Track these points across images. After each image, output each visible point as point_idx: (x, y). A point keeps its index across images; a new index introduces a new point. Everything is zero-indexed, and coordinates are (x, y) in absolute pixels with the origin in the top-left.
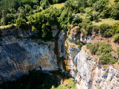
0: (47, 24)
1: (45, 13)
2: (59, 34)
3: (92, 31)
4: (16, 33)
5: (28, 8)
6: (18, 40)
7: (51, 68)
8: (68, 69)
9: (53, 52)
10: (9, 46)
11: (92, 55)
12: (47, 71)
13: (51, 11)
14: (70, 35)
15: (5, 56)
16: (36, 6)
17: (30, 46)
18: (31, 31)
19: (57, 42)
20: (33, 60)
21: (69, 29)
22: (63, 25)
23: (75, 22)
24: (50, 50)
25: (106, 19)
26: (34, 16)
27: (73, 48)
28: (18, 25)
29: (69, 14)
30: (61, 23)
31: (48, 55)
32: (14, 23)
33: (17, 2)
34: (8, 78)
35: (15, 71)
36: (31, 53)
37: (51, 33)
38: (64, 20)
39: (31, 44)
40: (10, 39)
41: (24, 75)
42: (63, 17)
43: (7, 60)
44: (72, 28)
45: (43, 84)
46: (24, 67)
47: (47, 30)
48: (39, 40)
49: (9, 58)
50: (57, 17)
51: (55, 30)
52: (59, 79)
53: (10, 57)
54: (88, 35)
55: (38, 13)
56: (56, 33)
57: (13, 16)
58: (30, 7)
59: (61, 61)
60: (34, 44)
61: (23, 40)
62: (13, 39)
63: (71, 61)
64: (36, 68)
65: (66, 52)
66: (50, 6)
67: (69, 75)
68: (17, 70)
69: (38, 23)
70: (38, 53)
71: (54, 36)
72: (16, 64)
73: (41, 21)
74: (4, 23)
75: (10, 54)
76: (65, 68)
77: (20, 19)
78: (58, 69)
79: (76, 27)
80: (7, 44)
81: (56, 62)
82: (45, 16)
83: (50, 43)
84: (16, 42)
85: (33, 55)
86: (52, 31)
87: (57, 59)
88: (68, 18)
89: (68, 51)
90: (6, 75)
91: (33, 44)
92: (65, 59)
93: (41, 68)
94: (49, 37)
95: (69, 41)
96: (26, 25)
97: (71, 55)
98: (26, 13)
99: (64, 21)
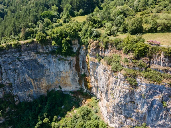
0: (68, 39)
1: (66, 28)
2: (80, 49)
3: (108, 45)
4: (35, 48)
5: (48, 22)
6: (37, 56)
7: (72, 88)
8: (90, 86)
9: (74, 68)
10: (28, 62)
11: (108, 66)
12: (68, 92)
13: (72, 26)
14: (90, 50)
15: (23, 73)
16: (56, 19)
17: (49, 62)
18: (51, 46)
19: (78, 58)
20: (52, 78)
21: (89, 44)
22: (83, 40)
23: (94, 37)
24: (70, 66)
25: (124, 34)
26: (55, 30)
27: (93, 62)
28: (39, 39)
29: (89, 29)
30: (82, 38)
31: (69, 72)
32: (33, 38)
33: (36, 15)
34: (24, 98)
35: (32, 90)
36: (50, 70)
37: (72, 48)
38: (85, 34)
39: (50, 59)
40: (29, 54)
41: (41, 96)
42: (83, 31)
43: (25, 77)
44: (92, 42)
45: (62, 106)
46: (42, 86)
47: (67, 45)
48: (59, 56)
49: (27, 75)
50: (78, 31)
51: (76, 44)
52: (81, 99)
53: (28, 73)
54: (105, 48)
55: (59, 28)
56: (77, 49)
57: (32, 30)
58: (50, 20)
59: (83, 79)
60: (54, 60)
61: (42, 55)
62: (32, 55)
63: (92, 77)
64: (55, 88)
65: (88, 68)
66: (72, 18)
67: (91, 94)
68: (35, 90)
69: (58, 38)
70: (58, 70)
71: (75, 51)
72: (34, 82)
73: (62, 36)
74: (23, 38)
75: (28, 70)
76: (86, 86)
77: (40, 34)
78: (80, 88)
79: (95, 41)
80: (26, 59)
81: (78, 81)
82: (66, 30)
83: (70, 58)
84: (35, 58)
85: (52, 72)
86: (72, 46)
87: (78, 77)
88: (89, 33)
89: (89, 66)
90: (23, 94)
91: (52, 59)
92: (87, 76)
93: (61, 88)
94: (69, 52)
95: (90, 56)
96: (46, 39)
97: (91, 70)
98: (45, 27)
99: (85, 36)
